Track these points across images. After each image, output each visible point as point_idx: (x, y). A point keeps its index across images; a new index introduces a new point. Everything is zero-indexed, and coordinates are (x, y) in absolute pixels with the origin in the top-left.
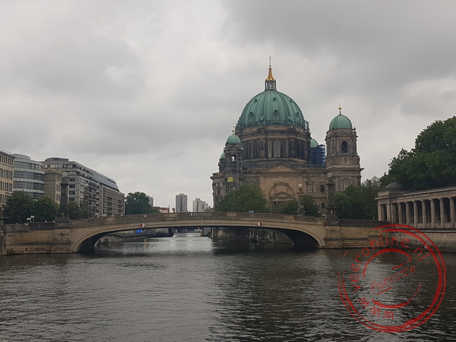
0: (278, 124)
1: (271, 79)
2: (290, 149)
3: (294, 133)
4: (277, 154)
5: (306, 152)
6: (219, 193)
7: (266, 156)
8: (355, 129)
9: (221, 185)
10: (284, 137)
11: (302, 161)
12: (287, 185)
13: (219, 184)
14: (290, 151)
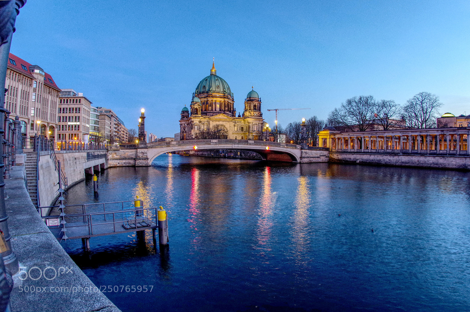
0: (219, 93)
2: (225, 107)
3: (227, 98)
4: (218, 109)
5: (232, 109)
6: (184, 129)
7: (212, 110)
8: (260, 98)
9: (186, 125)
10: (222, 100)
11: (230, 113)
12: (224, 126)
13: (184, 124)
14: (225, 108)
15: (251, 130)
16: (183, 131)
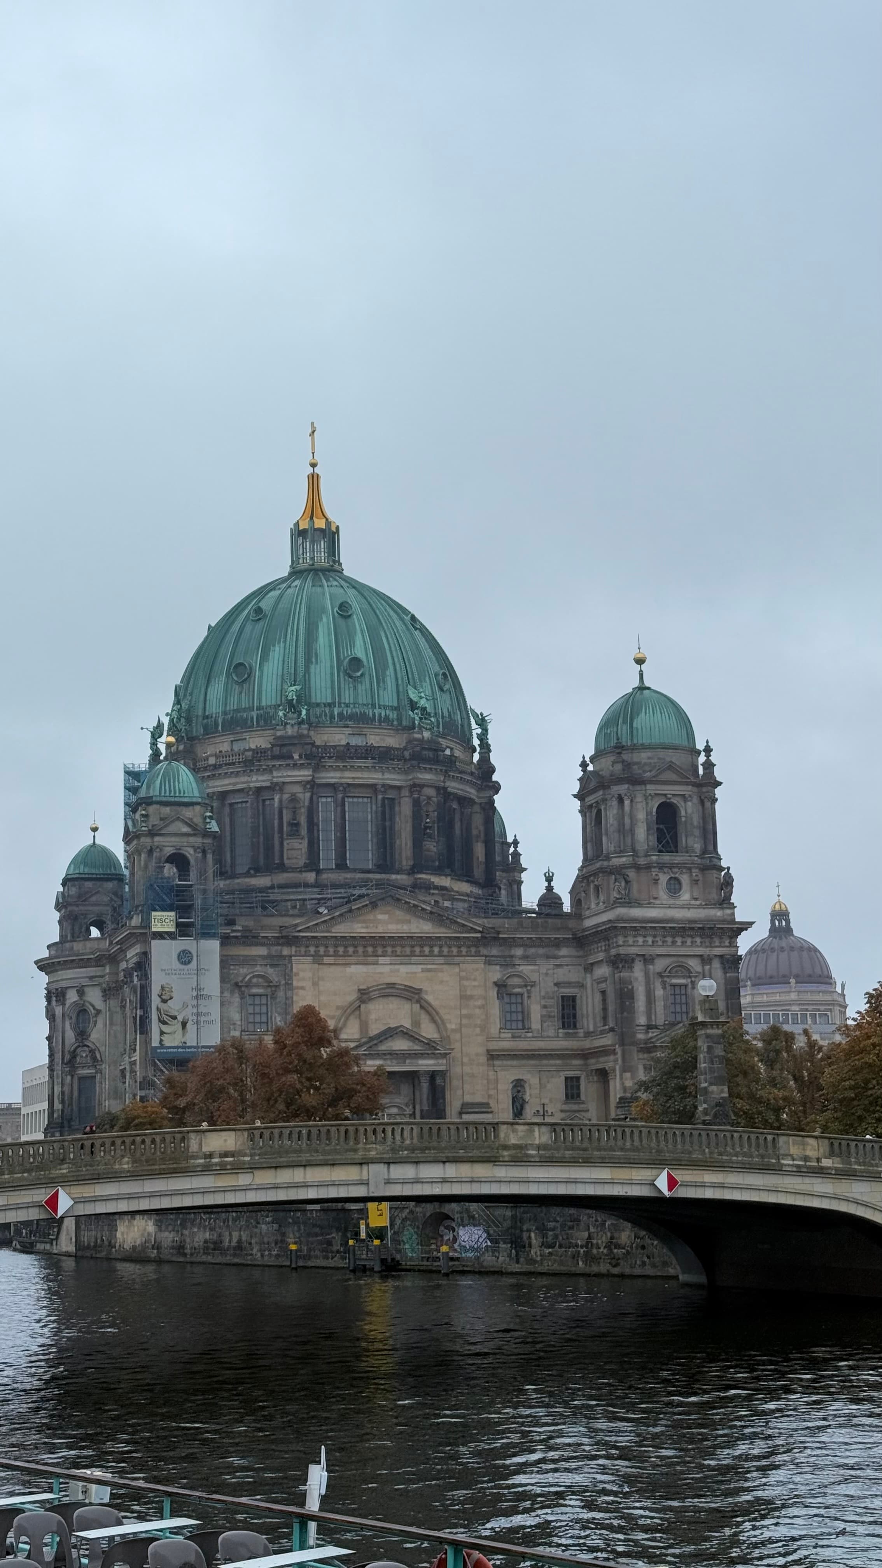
0: (361, 720)
1: (320, 524)
2: (420, 834)
3: (436, 761)
4: (361, 856)
6: (82, 1035)
7: (312, 864)
8: (708, 750)
9: (94, 997)
10: (393, 778)
12: (412, 994)
13: (81, 992)
14: (417, 844)
15: (642, 1020)
16: (74, 1055)
